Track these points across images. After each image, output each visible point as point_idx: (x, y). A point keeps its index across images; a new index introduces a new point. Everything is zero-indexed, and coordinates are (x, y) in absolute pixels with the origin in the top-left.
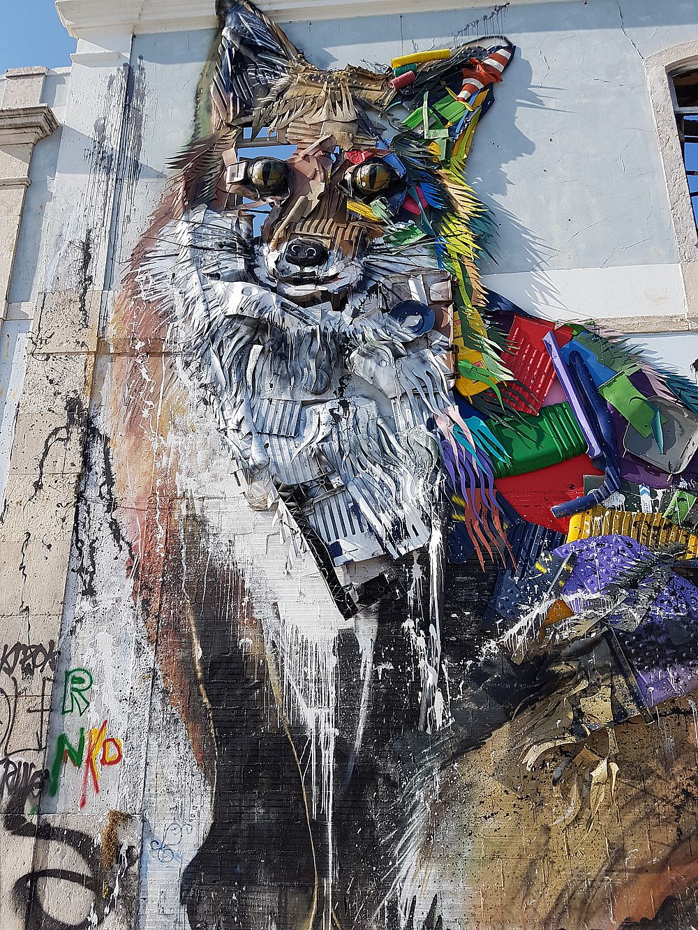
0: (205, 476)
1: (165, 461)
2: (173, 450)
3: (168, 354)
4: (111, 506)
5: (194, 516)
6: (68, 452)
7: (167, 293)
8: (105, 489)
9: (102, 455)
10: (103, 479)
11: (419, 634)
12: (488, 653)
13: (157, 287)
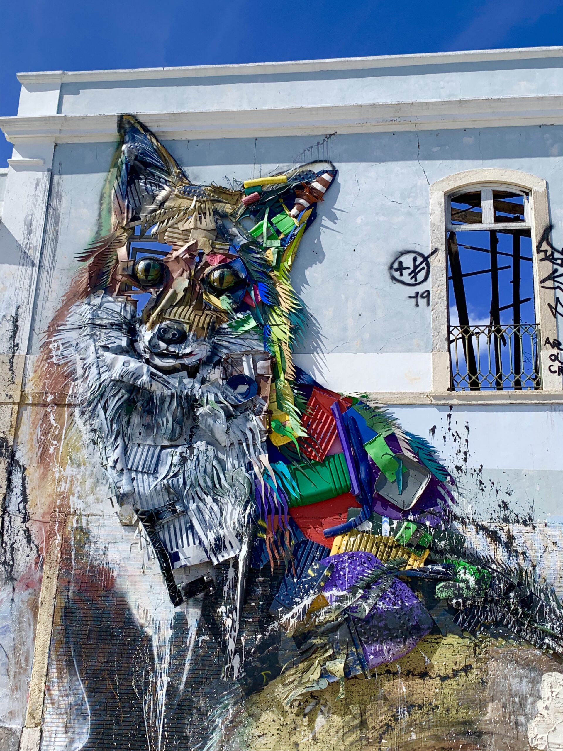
0: (91, 499)
1: (64, 487)
2: (69, 479)
3: (69, 405)
4: (26, 518)
5: (82, 529)
7: (70, 359)
8: (22, 505)
9: (21, 480)
10: (21, 498)
11: (228, 617)
12: (272, 630)
13: (65, 353)
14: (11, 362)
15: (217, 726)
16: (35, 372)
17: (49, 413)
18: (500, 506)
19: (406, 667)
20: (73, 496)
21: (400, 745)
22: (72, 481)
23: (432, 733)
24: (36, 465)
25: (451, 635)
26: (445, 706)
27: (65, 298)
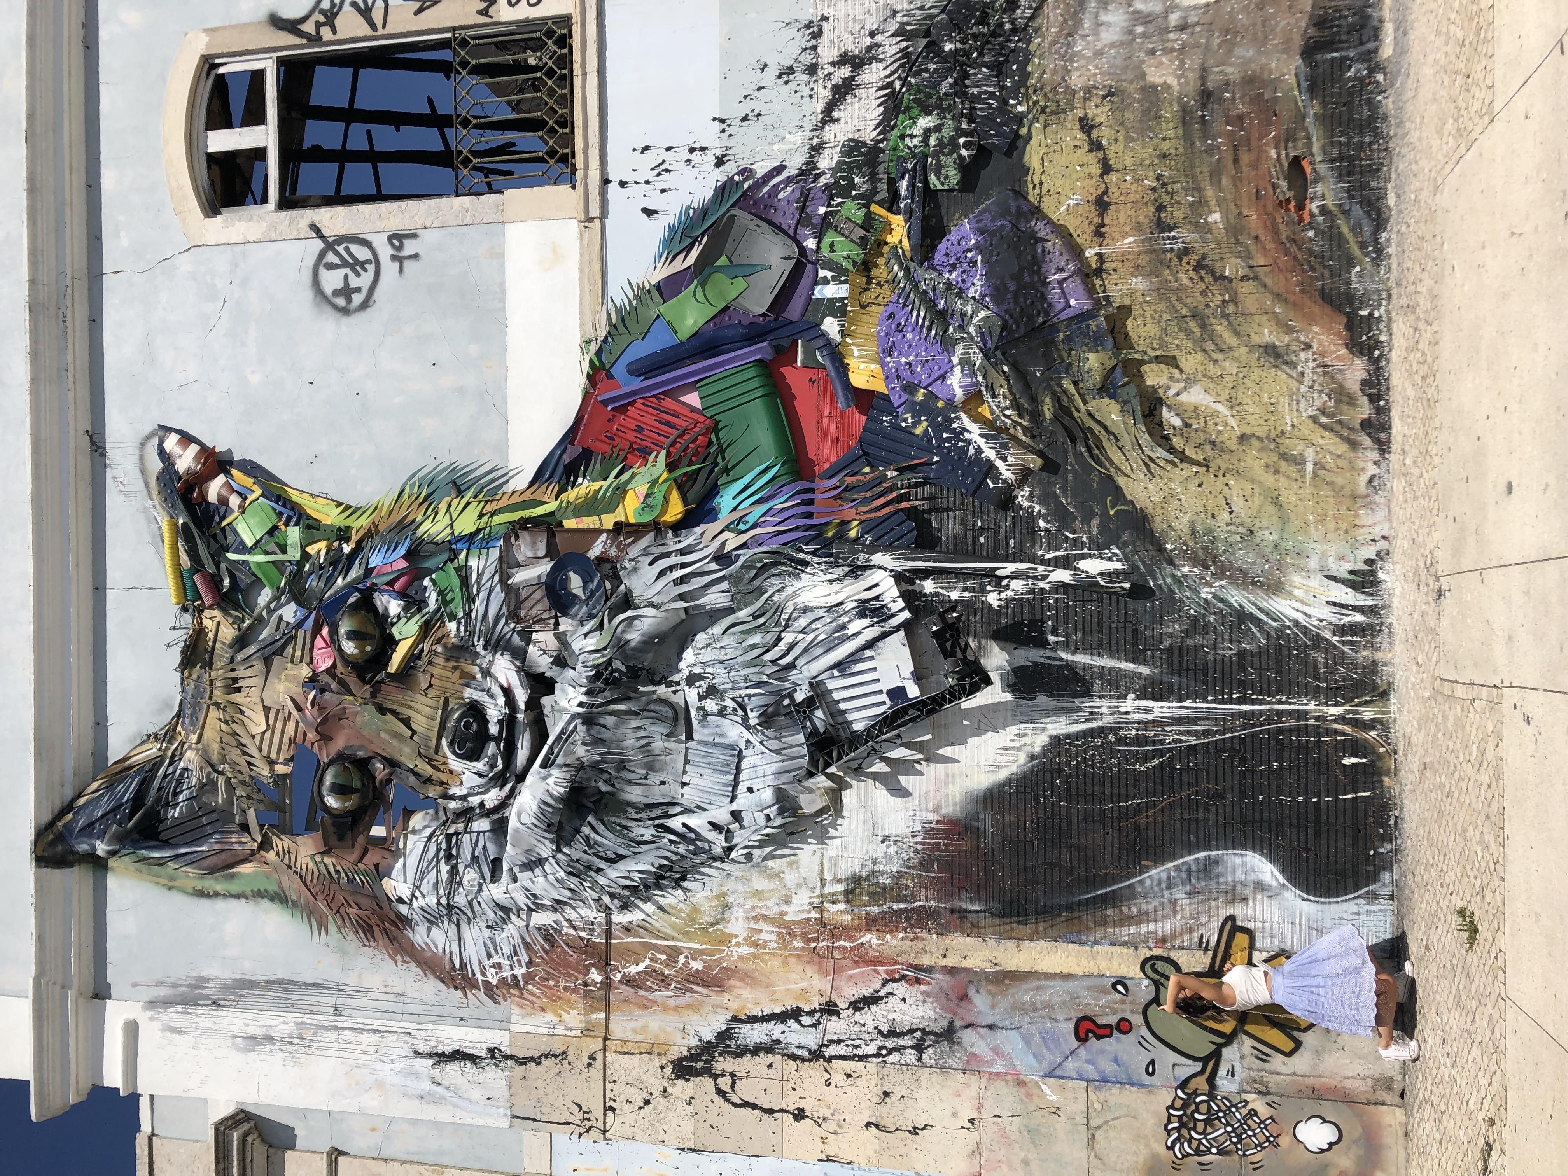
1: (768, 934)
2: (753, 925)
3: (608, 934)
4: (830, 1009)
5: (848, 892)
6: (752, 1074)
7: (518, 940)
8: (806, 1020)
9: (756, 1025)
10: (792, 1023)
11: (1007, 587)
12: (1030, 498)
13: (507, 950)
14: (524, 1061)
15: (1215, 596)
16: (543, 1010)
17: (624, 975)
18: (787, 83)
19: (1089, 238)
20: (786, 914)
21: (1233, 240)
22: (756, 919)
23: (1207, 182)
24: (727, 996)
25: (1026, 158)
26: (1156, 161)
27: (399, 958)
